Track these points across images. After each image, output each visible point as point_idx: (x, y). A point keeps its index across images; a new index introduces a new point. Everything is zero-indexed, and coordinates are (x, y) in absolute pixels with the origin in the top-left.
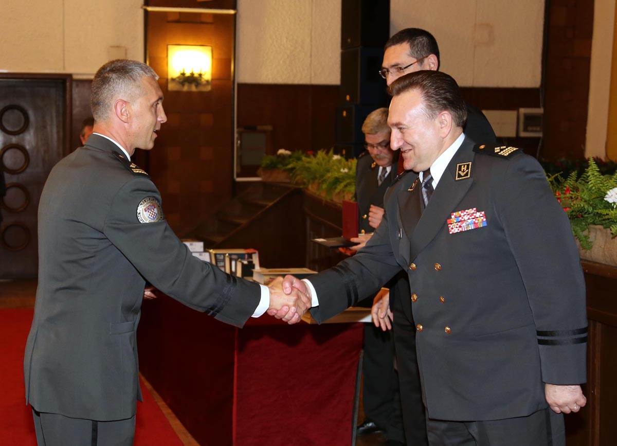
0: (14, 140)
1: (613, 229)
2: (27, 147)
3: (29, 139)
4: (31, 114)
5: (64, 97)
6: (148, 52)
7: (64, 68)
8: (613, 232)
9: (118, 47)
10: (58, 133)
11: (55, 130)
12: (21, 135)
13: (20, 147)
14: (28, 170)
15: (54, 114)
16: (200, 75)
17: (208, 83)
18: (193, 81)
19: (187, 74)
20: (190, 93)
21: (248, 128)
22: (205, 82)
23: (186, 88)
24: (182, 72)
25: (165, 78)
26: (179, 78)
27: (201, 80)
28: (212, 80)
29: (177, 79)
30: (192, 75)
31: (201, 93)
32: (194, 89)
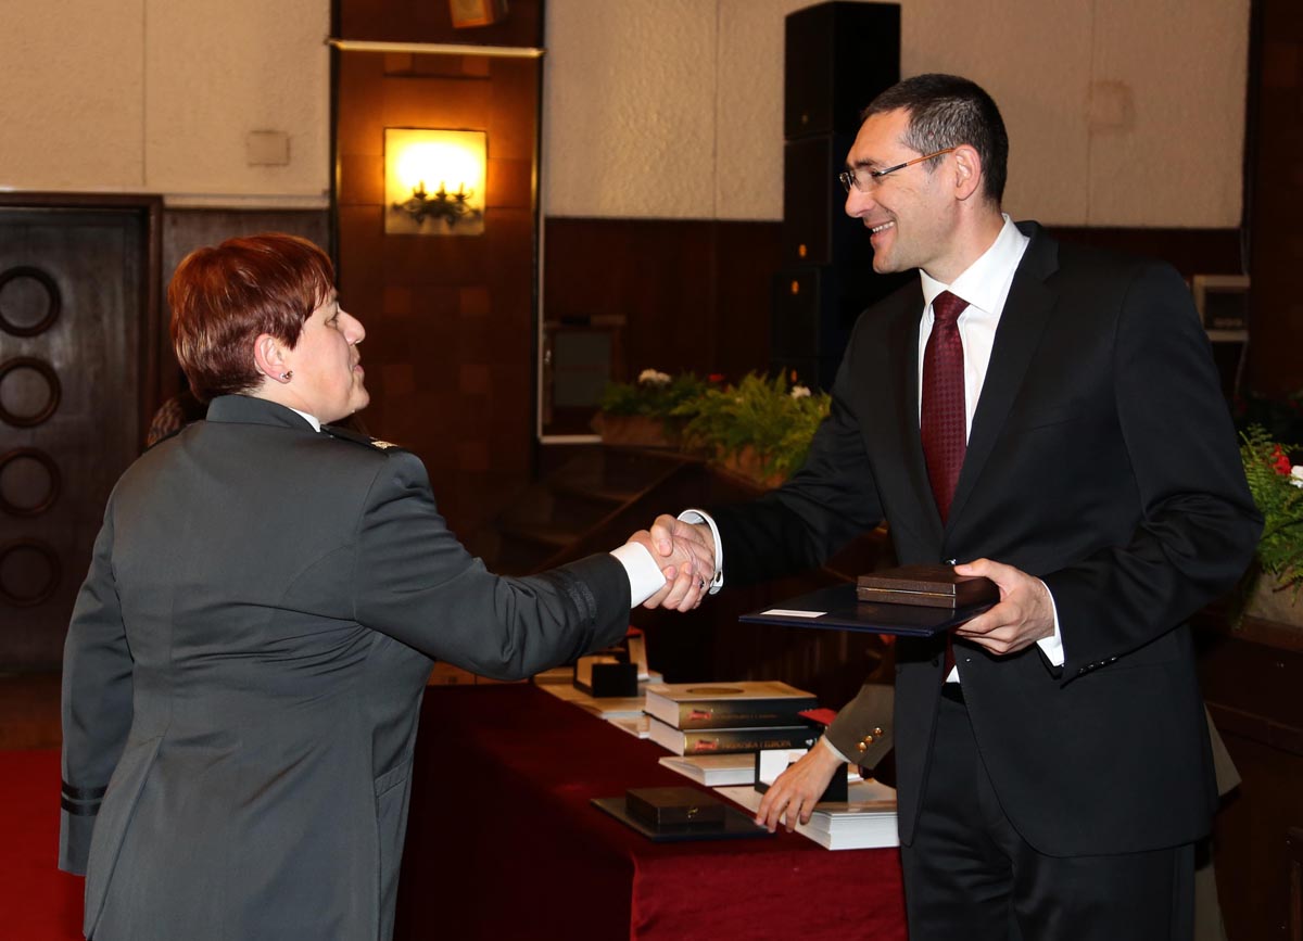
0: (26, 347)
2: (57, 365)
3: (60, 347)
4: (65, 286)
5: (144, 248)
6: (339, 144)
7: (145, 182)
9: (269, 132)
10: (128, 331)
11: (121, 325)
12: (42, 337)
13: (40, 366)
14: (58, 418)
15: (119, 289)
16: (460, 197)
17: (476, 212)
18: (441, 208)
19: (431, 195)
20: (435, 241)
21: (567, 319)
22: (470, 215)
23: (426, 228)
24: (418, 190)
25: (378, 205)
26: (410, 203)
27: (461, 209)
28: (487, 208)
29: (407, 208)
30: (442, 195)
31: (462, 240)
32: (444, 228)
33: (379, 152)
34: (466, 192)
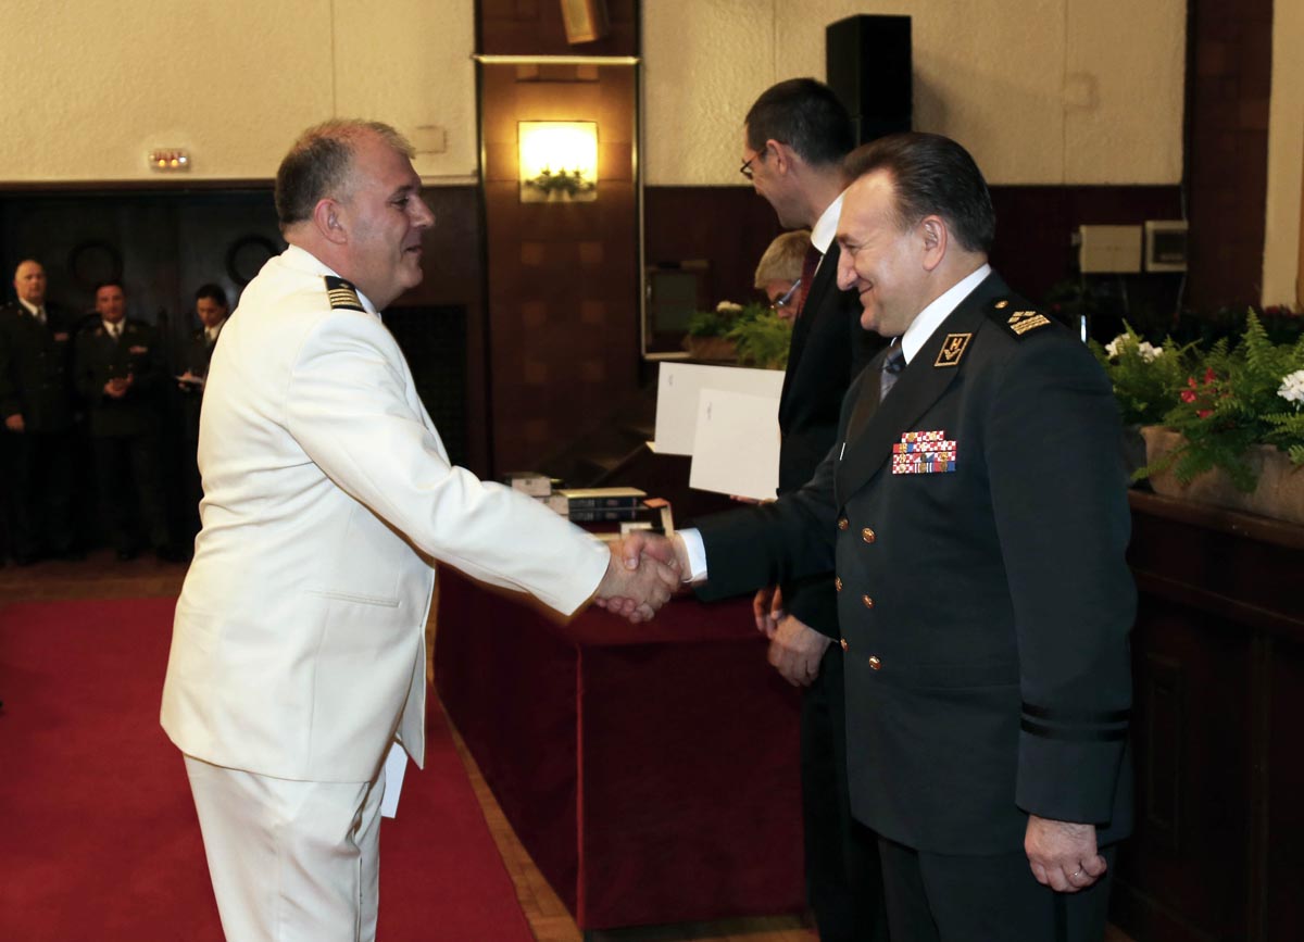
6: (483, 135)
9: (432, 127)
16: (577, 174)
17: (591, 187)
18: (564, 183)
19: (555, 173)
20: (559, 207)
21: (665, 265)
22: (586, 186)
23: (552, 198)
24: (545, 170)
25: (513, 181)
26: (540, 179)
27: (578, 182)
28: (600, 181)
29: (537, 183)
30: (563, 173)
31: (580, 206)
32: (566, 198)
33: (515, 140)
34: (580, 170)
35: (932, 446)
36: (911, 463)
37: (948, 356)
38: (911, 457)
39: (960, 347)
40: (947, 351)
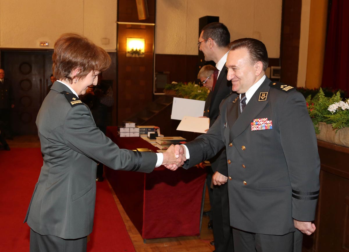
1: (333, 125)
6: (118, 41)
8: (333, 127)
16: (140, 50)
17: (143, 54)
18: (137, 52)
19: (135, 50)
20: (135, 58)
21: (160, 72)
24: (132, 49)
25: (125, 52)
27: (140, 53)
28: (145, 52)
29: (130, 52)
31: (140, 58)
32: (137, 56)
33: (125, 42)
35: (264, 122)
36: (257, 127)
37: (262, 98)
38: (257, 126)
39: (265, 95)
40: (261, 97)
